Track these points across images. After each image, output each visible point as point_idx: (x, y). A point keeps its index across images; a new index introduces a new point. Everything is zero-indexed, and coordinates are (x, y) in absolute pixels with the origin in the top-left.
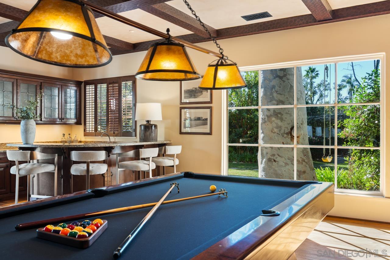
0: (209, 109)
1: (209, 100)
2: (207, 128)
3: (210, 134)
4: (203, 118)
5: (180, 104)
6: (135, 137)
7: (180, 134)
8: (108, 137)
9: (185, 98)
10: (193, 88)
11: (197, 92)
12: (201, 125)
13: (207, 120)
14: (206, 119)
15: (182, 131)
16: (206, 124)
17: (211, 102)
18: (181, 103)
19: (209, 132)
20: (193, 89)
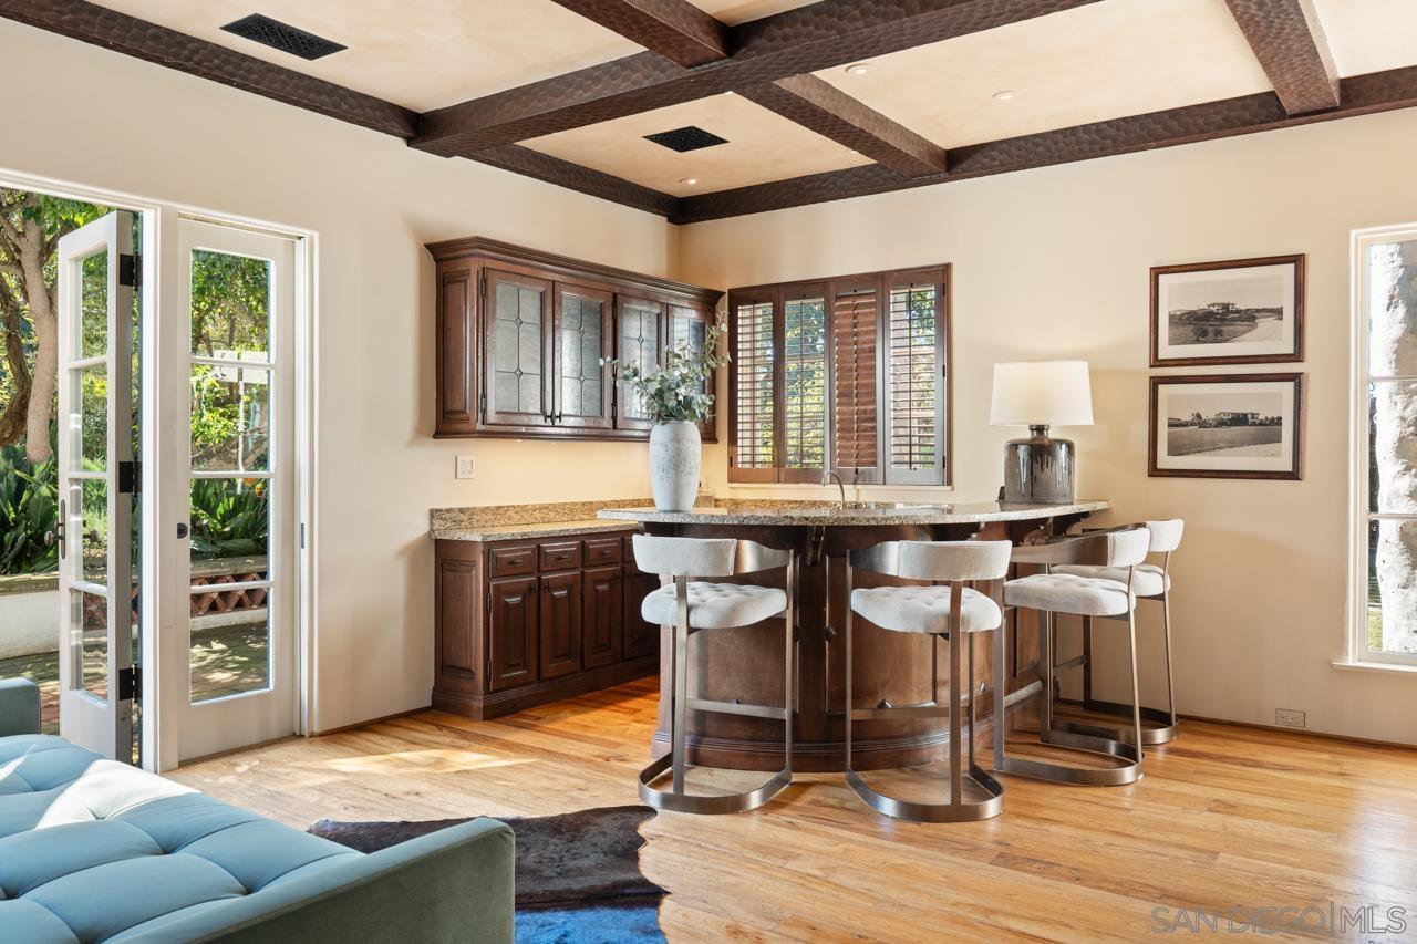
0: (1292, 384)
1: (1289, 349)
2: (1279, 455)
3: (1293, 475)
4: (1261, 417)
5: (1151, 366)
6: (949, 488)
7: (1150, 475)
8: (838, 486)
9: (1174, 341)
10: (1213, 305)
11: (1233, 320)
12: (1249, 445)
13: (1281, 424)
14: (1278, 421)
15: (1159, 466)
16: (1277, 439)
17: (1297, 356)
18: (1157, 362)
19: (1289, 468)
20: (1214, 309)
